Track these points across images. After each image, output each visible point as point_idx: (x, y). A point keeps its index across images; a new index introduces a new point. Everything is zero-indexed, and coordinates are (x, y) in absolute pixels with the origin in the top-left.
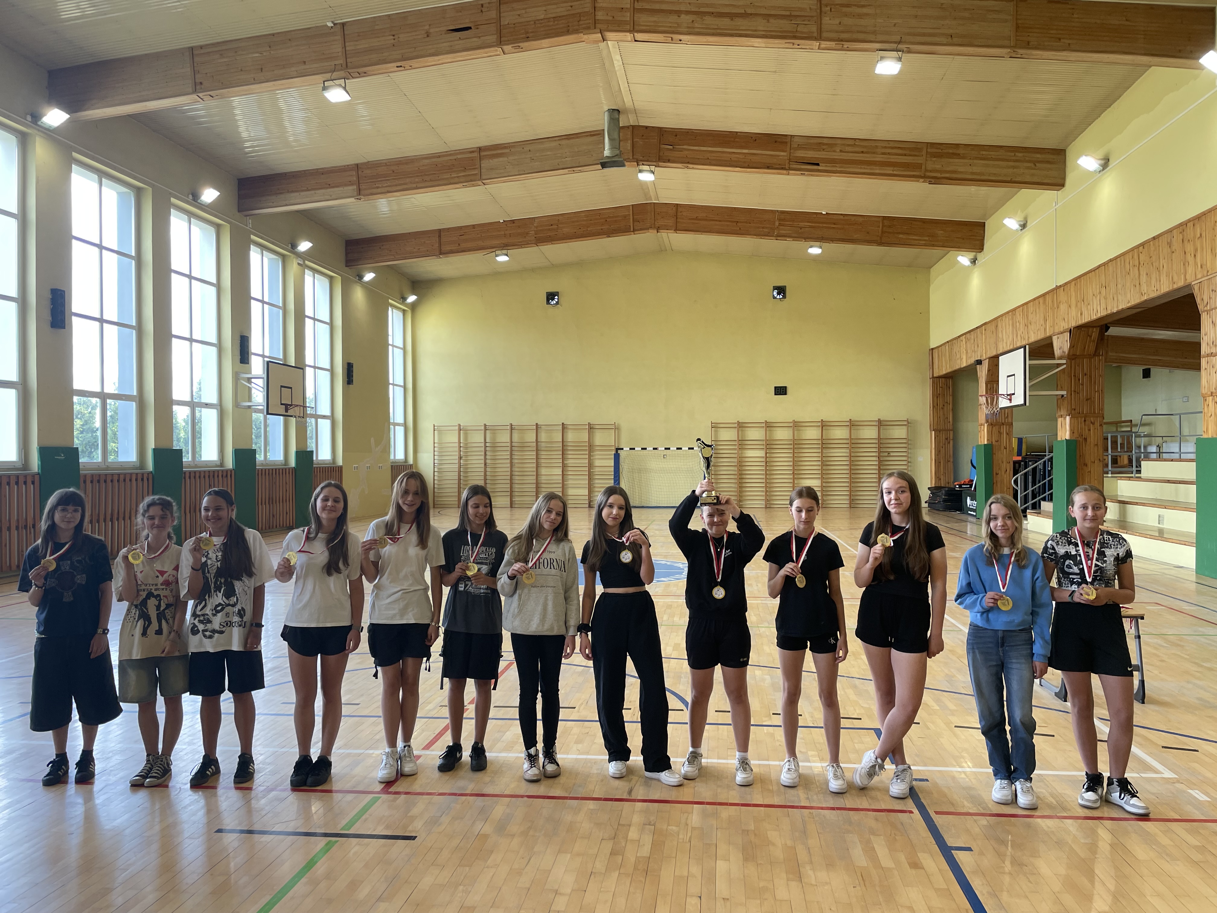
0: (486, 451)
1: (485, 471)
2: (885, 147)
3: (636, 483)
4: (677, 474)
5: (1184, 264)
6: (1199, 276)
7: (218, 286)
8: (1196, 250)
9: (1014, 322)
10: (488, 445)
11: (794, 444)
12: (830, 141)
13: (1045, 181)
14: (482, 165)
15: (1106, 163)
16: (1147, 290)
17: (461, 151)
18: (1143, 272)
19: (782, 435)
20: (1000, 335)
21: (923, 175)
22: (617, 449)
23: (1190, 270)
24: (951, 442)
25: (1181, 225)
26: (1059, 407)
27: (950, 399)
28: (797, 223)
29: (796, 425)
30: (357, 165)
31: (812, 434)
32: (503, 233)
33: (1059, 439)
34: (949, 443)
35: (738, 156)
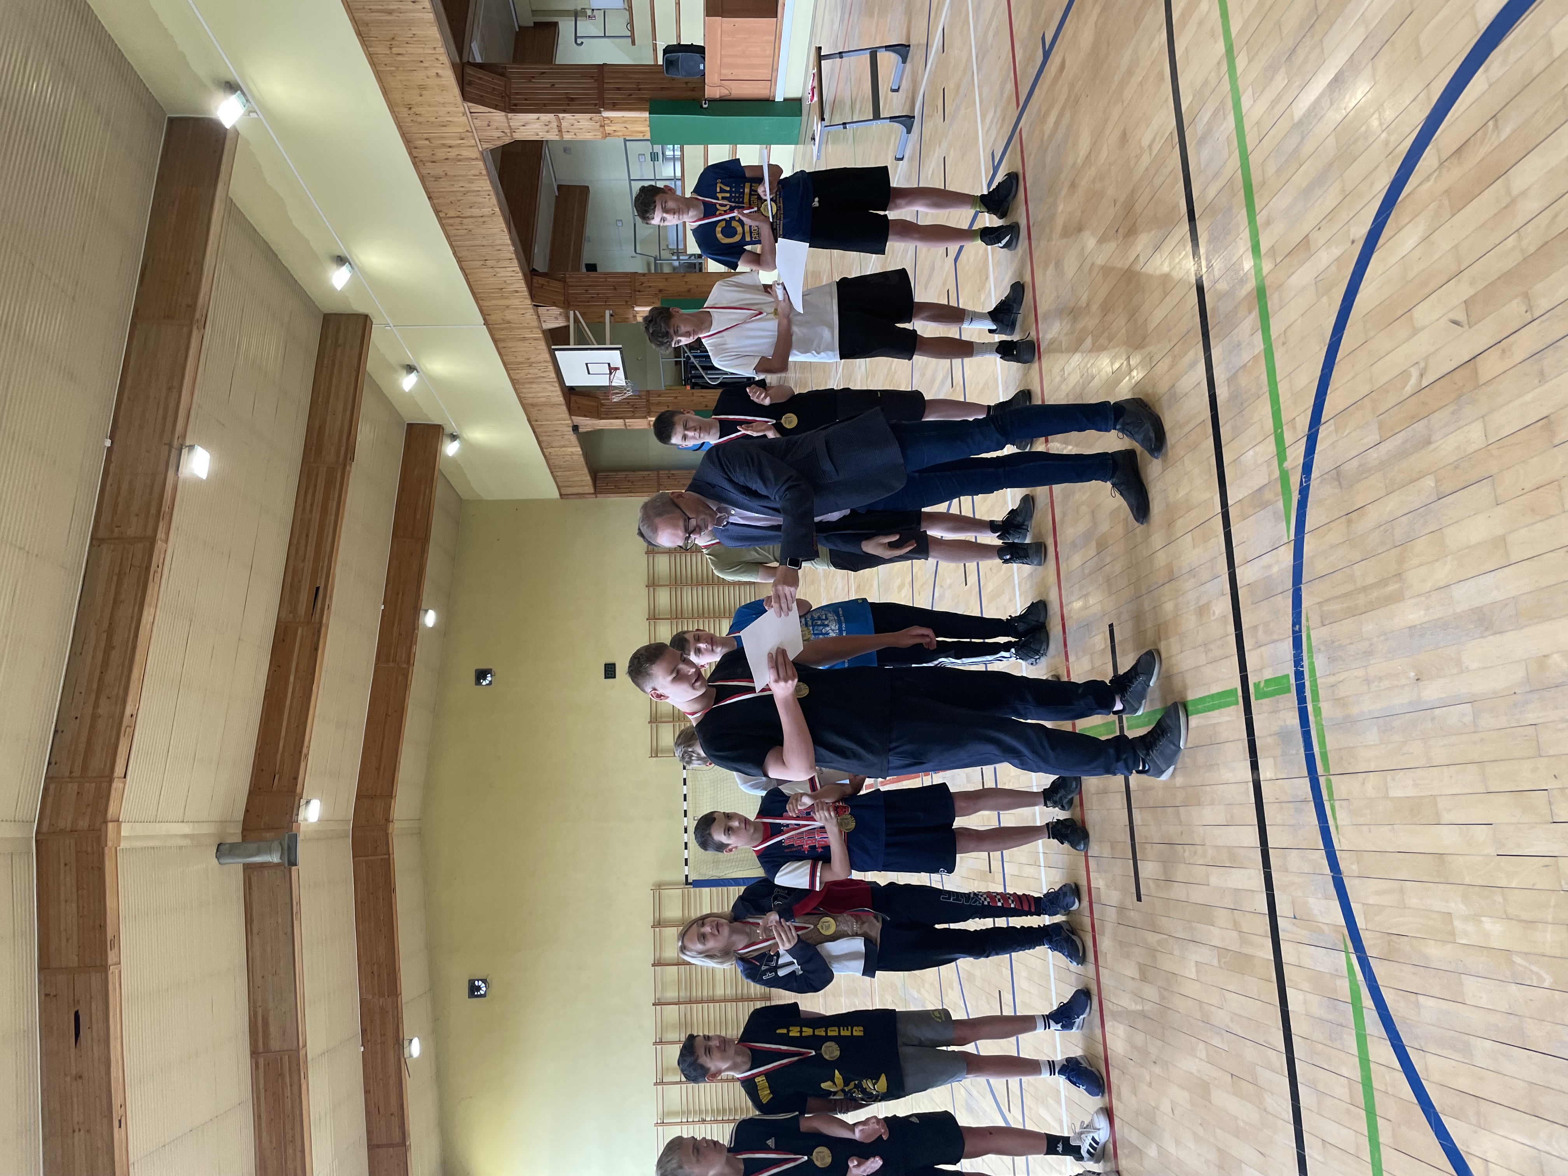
2: (304, 510)
5: (460, 160)
6: (473, 143)
8: (444, 145)
9: (527, 381)
12: (289, 574)
13: (360, 334)
14: (278, 1048)
15: (341, 260)
16: (489, 207)
17: (255, 1082)
18: (468, 212)
20: (543, 400)
21: (341, 467)
22: (687, 883)
23: (466, 153)
24: (672, 472)
25: (414, 164)
26: (625, 320)
27: (621, 475)
28: (393, 642)
32: (379, 1047)
34: (673, 474)
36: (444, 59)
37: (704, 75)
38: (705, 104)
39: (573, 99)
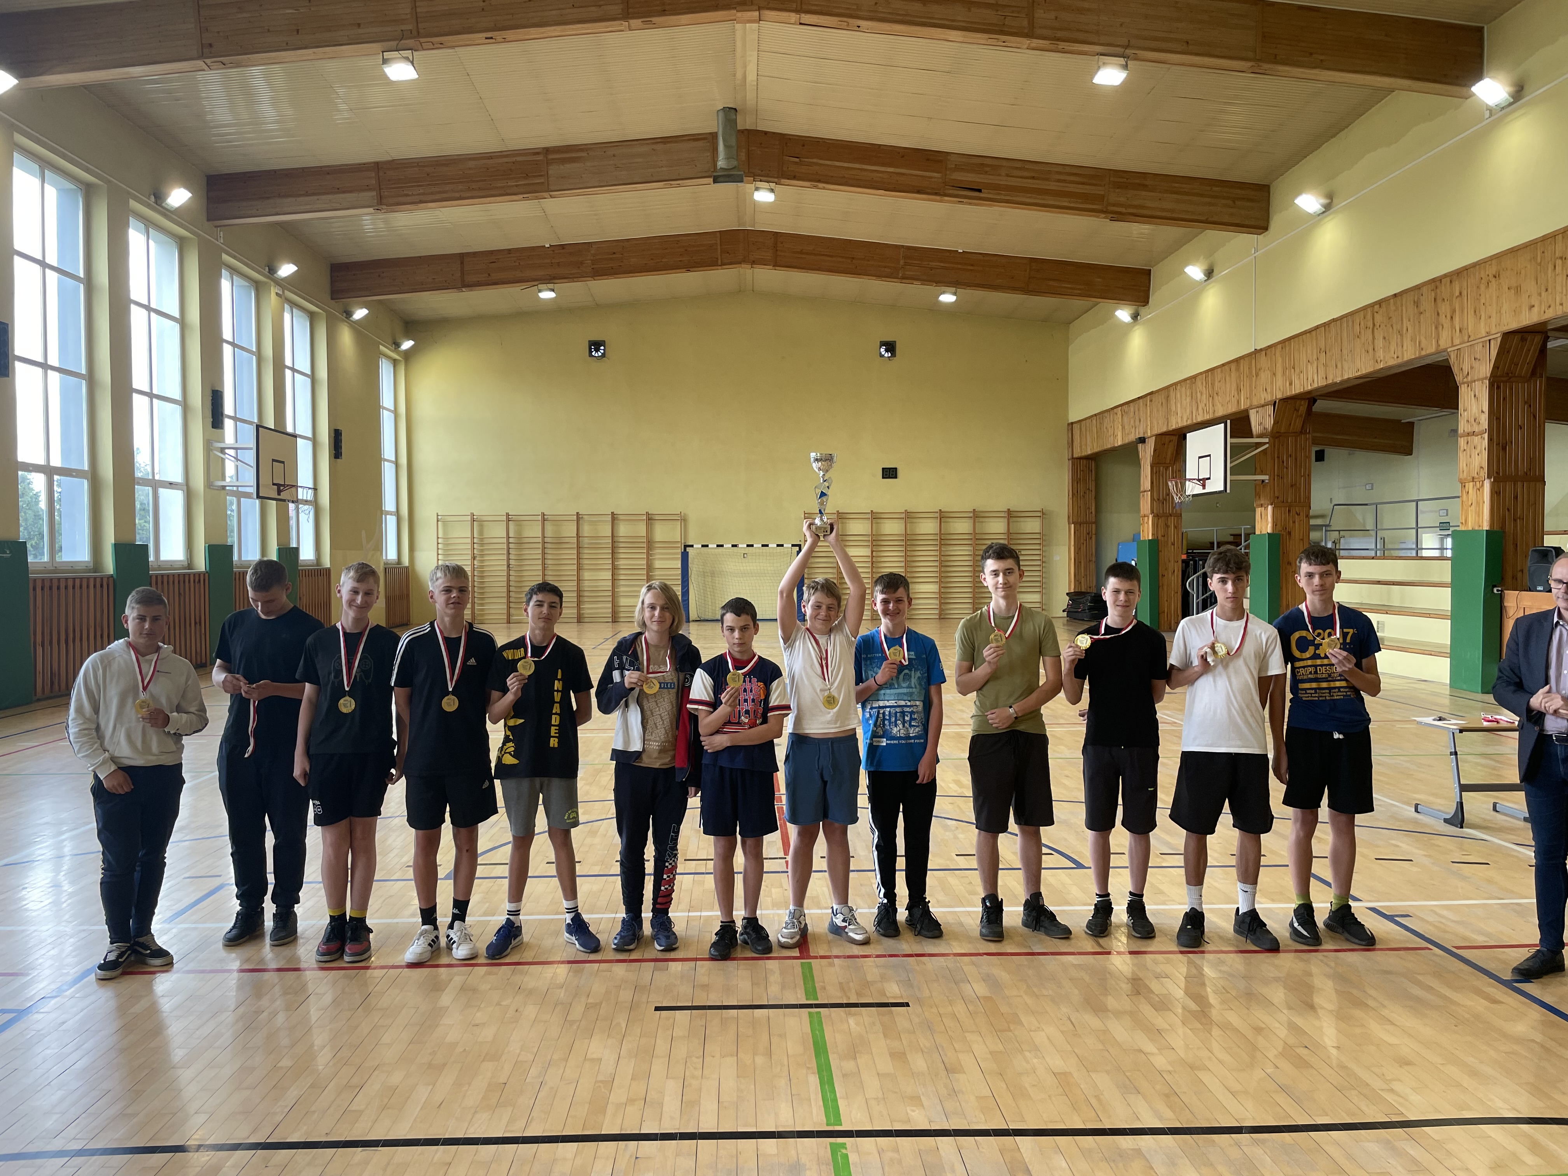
0: (509, 549)
1: (509, 575)
2: (1063, 173)
3: (708, 590)
4: (762, 578)
5: (1436, 328)
6: (1457, 342)
7: (182, 322)
8: (1454, 311)
9: (1194, 392)
10: (511, 540)
11: (906, 540)
12: (996, 163)
13: (1247, 223)
14: (550, 172)
15: (1328, 204)
16: (1384, 357)
17: (521, 152)
18: (1379, 335)
19: (892, 528)
20: (1173, 408)
21: (1105, 210)
22: (686, 546)
23: (1445, 334)
24: (1094, 536)
25: (1433, 280)
26: (1258, 495)
27: (1092, 485)
28: (927, 263)
29: (909, 517)
30: (377, 164)
31: (928, 527)
32: (548, 261)
33: (1257, 532)
34: (1091, 538)
35: (880, 175)
36: (1549, 314)
37: (1530, 591)
38: (1498, 591)
39: (1504, 449)
